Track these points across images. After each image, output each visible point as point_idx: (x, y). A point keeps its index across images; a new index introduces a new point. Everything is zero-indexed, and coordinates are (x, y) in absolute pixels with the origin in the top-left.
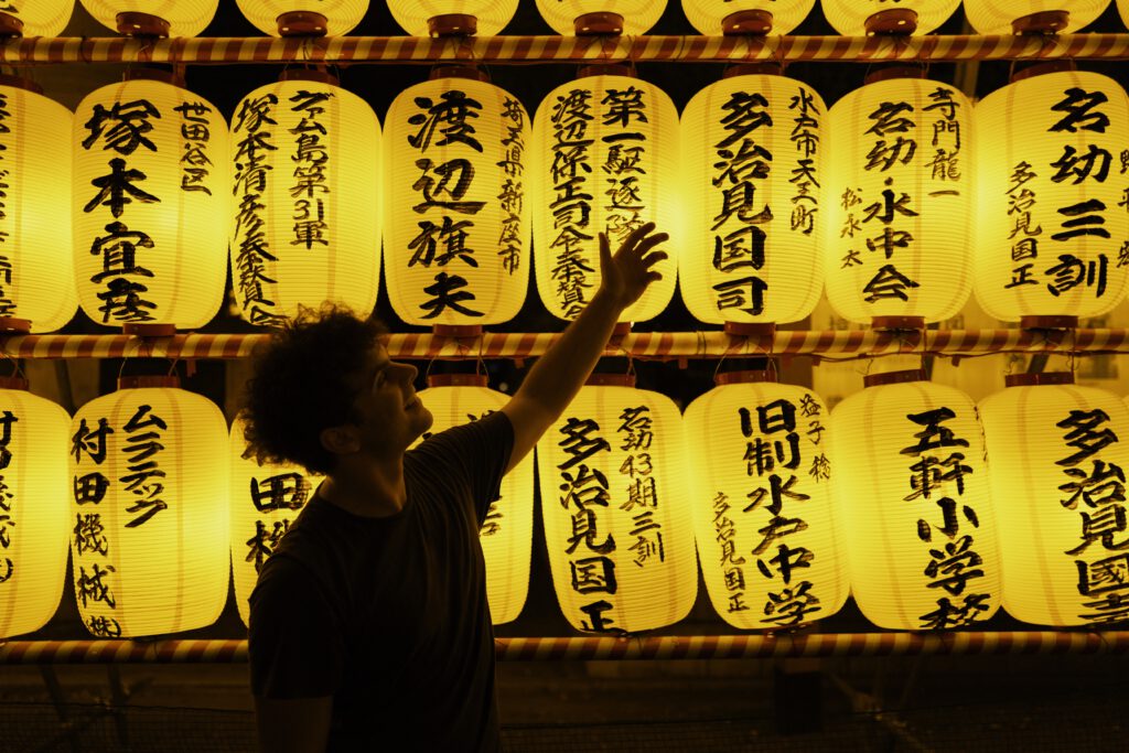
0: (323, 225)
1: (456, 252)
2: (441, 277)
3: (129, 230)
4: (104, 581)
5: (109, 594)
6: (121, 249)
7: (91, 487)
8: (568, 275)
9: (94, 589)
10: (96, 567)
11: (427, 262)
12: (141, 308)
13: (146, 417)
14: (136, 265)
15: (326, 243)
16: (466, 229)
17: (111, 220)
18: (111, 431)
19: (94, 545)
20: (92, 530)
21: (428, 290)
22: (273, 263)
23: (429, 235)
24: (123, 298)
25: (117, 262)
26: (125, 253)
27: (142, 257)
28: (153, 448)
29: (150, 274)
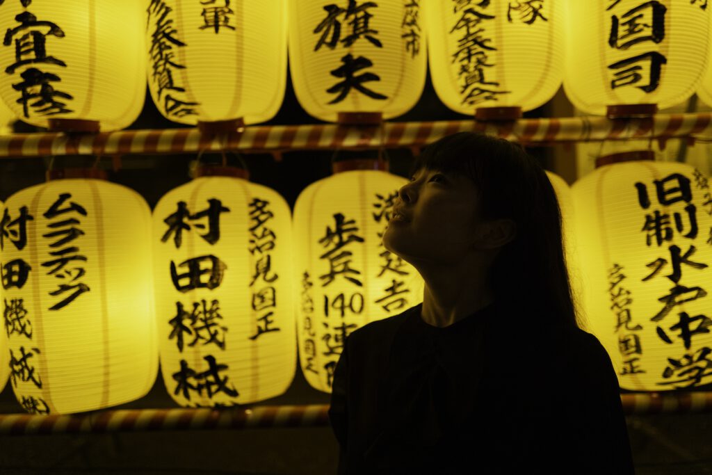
0: (230, 11)
1: (361, 33)
2: (347, 59)
3: (38, 19)
4: (31, 362)
5: (35, 375)
6: (31, 39)
7: (14, 273)
8: (469, 57)
9: (22, 371)
10: (22, 350)
11: (332, 45)
12: (57, 99)
13: (66, 204)
14: (48, 54)
15: (233, 28)
16: (370, 10)
17: (20, 10)
18: (31, 218)
19: (20, 328)
20: (17, 314)
21: (335, 73)
22: (182, 48)
23: (334, 17)
24: (38, 88)
25: (28, 52)
26: (36, 42)
27: (53, 46)
28: (74, 234)
29: (62, 64)
